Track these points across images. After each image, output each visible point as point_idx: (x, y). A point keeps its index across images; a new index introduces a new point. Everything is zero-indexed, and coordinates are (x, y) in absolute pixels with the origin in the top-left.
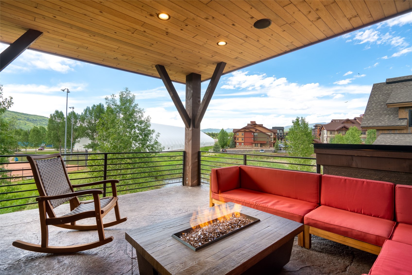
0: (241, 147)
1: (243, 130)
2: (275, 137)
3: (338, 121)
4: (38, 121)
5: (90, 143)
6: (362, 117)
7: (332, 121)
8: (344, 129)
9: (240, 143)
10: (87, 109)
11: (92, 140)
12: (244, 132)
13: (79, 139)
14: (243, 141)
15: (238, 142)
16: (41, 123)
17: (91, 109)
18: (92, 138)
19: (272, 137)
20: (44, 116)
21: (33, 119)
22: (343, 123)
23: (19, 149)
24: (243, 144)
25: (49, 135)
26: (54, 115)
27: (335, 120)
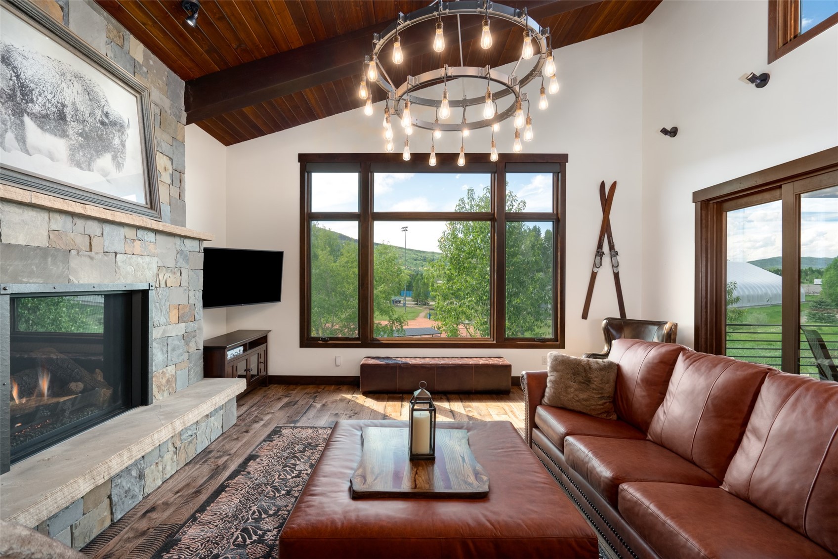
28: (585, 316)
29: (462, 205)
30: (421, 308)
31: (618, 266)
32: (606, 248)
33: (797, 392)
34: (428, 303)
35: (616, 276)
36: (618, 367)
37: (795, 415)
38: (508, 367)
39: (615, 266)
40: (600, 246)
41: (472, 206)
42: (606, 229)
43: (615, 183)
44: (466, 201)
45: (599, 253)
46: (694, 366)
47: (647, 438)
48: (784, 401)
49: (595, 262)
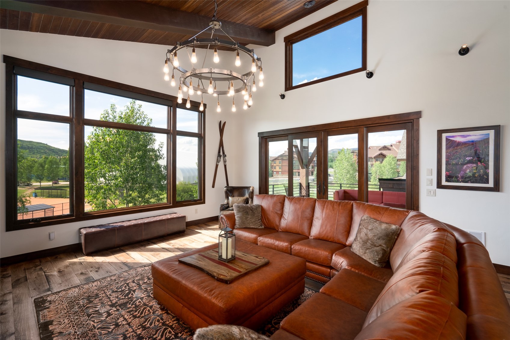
0: (278, 176)
1: (279, 158)
3: (375, 148)
4: (34, 149)
6: (398, 143)
8: (381, 156)
9: (278, 172)
12: (281, 160)
14: (281, 170)
15: (275, 171)
16: (39, 151)
20: (42, 143)
21: (29, 147)
22: (380, 150)
24: (280, 173)
27: (372, 147)
28: (213, 187)
29: (107, 115)
30: (24, 189)
31: (226, 162)
32: (221, 153)
33: (326, 204)
34: (31, 184)
35: (225, 166)
36: (262, 206)
37: (328, 211)
38: (184, 217)
39: (225, 162)
40: (219, 152)
41: (115, 117)
42: (221, 145)
43: (225, 122)
44: (110, 112)
45: (219, 156)
46: (293, 201)
47: (279, 231)
48: (324, 208)
49: (217, 159)
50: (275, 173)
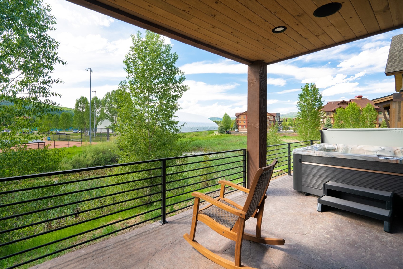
0: (243, 129)
1: (244, 114)
2: (274, 120)
3: (333, 103)
5: (111, 125)
6: (357, 99)
7: (328, 103)
9: (242, 126)
10: (107, 94)
11: (112, 122)
12: (245, 116)
13: (101, 122)
14: (245, 124)
15: (240, 125)
17: (111, 94)
18: (112, 120)
19: (272, 119)
23: (51, 131)
24: (245, 126)
25: (76, 118)
26: (79, 100)
27: (331, 102)
50: (240, 126)
